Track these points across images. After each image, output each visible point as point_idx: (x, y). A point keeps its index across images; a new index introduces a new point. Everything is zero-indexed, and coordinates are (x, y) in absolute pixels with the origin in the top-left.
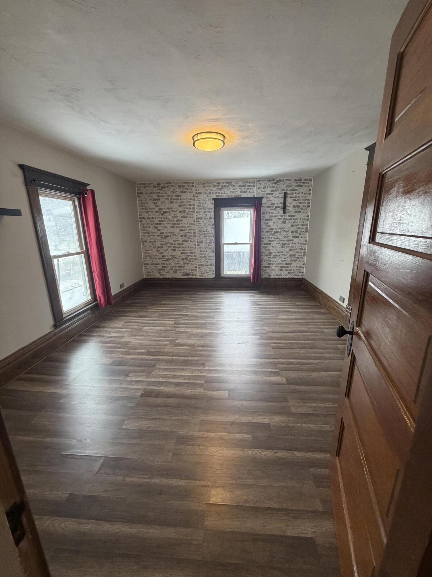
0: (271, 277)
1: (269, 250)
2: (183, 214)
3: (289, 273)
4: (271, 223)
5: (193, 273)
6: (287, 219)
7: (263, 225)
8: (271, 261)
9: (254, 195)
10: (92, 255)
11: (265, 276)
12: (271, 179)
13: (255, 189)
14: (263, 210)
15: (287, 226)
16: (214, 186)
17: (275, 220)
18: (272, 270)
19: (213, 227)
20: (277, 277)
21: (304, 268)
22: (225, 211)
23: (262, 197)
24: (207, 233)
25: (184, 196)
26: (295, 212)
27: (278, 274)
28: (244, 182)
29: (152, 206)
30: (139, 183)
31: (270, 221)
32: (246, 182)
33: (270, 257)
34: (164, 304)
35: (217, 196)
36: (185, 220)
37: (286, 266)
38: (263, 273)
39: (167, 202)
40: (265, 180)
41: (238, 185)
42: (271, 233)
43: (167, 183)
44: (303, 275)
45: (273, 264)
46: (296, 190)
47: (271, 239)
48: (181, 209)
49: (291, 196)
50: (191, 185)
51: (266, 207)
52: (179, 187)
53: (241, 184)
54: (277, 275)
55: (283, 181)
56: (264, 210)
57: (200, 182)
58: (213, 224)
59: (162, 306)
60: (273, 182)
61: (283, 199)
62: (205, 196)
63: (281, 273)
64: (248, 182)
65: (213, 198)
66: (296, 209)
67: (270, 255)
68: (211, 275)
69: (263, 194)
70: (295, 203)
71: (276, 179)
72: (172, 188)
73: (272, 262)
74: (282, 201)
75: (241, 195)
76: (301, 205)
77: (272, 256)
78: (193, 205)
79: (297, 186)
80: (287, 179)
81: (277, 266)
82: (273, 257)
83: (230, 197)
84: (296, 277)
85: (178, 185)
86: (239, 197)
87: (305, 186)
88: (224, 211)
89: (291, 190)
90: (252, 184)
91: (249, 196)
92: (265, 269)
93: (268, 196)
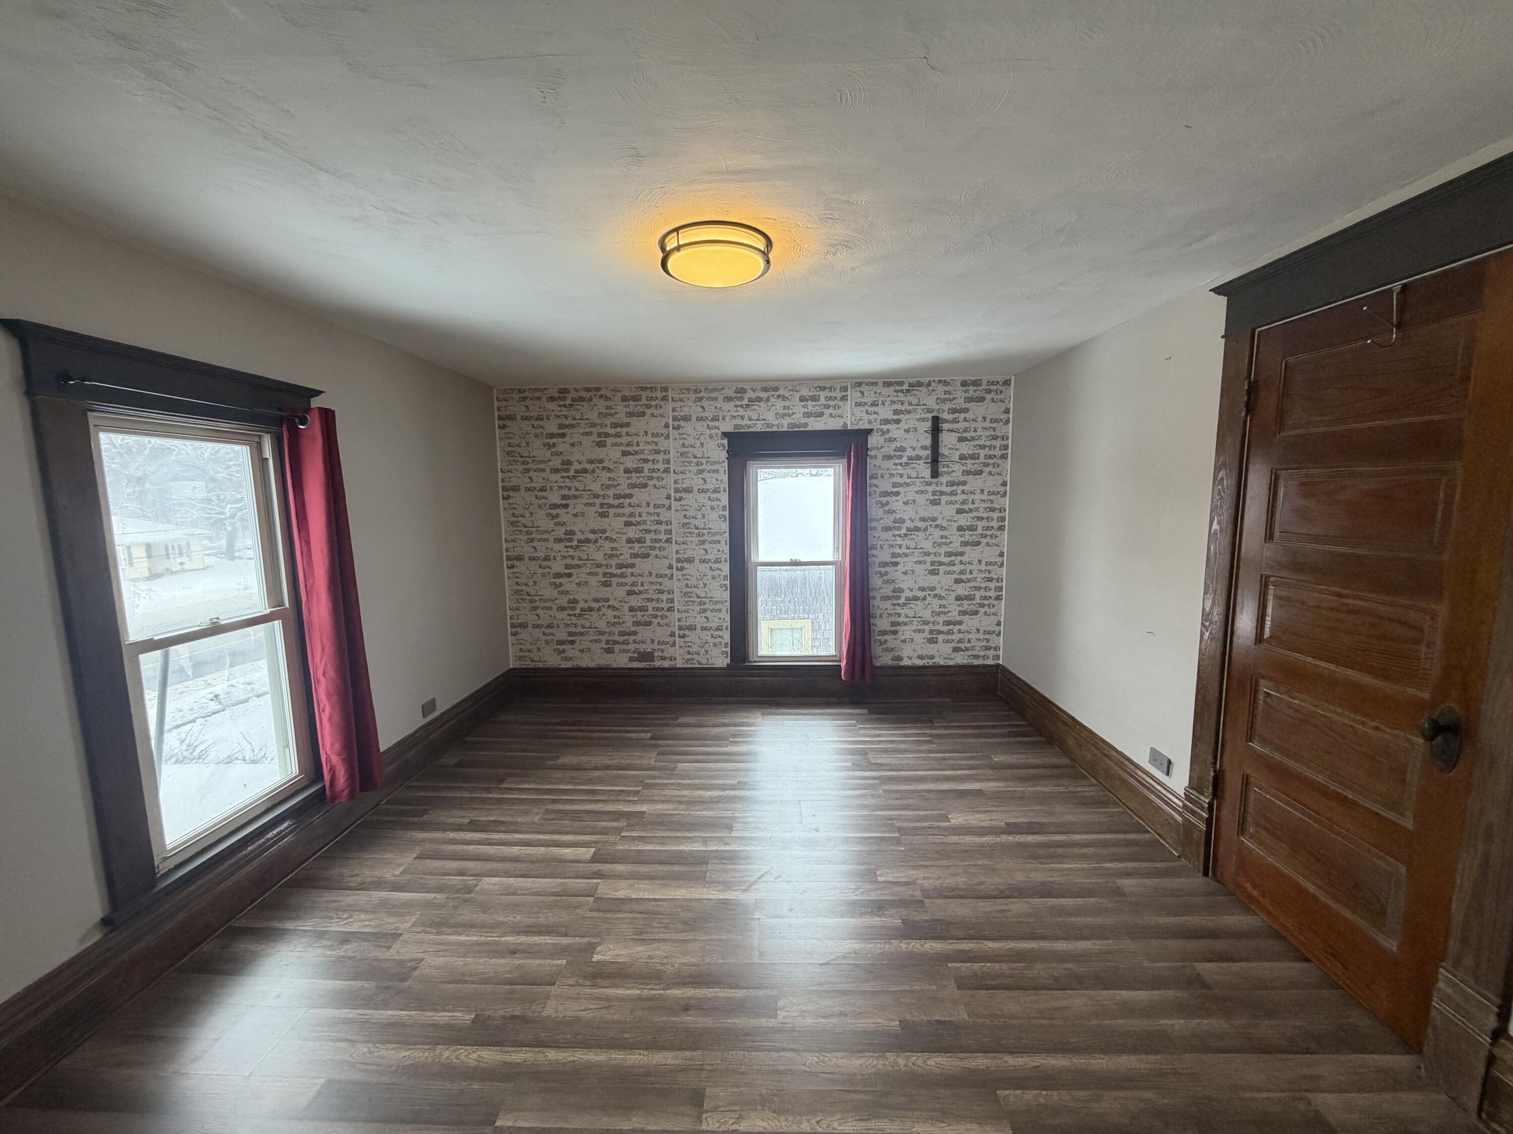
0: (902, 663)
1: (893, 581)
2: (635, 478)
3: (956, 650)
4: (896, 504)
5: (662, 651)
6: (942, 493)
7: (874, 511)
8: (899, 615)
9: (845, 424)
10: (311, 623)
11: (883, 659)
12: (893, 380)
13: (848, 407)
14: (872, 466)
15: (945, 511)
16: (728, 399)
17: (909, 493)
18: (904, 641)
19: (724, 516)
20: (919, 663)
21: (999, 634)
22: (760, 468)
23: (869, 432)
24: (705, 532)
25: (638, 425)
26: (968, 473)
27: (924, 652)
28: (815, 388)
29: (541, 453)
30: (505, 390)
31: (895, 498)
32: (820, 387)
33: (895, 602)
34: (564, 768)
35: (736, 426)
36: (640, 496)
37: (946, 628)
38: (877, 650)
39: (587, 441)
40: (876, 384)
41: (798, 395)
42: (897, 533)
43: (588, 390)
44: (997, 657)
45: (905, 624)
46: (966, 410)
47: (898, 550)
48: (630, 462)
49: (951, 426)
50: (659, 394)
51: (880, 457)
52: (624, 399)
53: (805, 392)
54: (920, 657)
55: (929, 384)
56: (875, 466)
57: (687, 386)
58: (724, 507)
59: (558, 774)
60: (898, 388)
61: (929, 436)
62: (701, 427)
63: (931, 649)
64: (825, 388)
65: (723, 433)
66: (970, 465)
67: (899, 598)
68: (720, 659)
69: (870, 422)
70: (966, 448)
71: (907, 381)
72: (602, 404)
73: (902, 619)
74: (928, 441)
75: (806, 425)
76: (982, 453)
77: (902, 601)
78: (667, 452)
79: (969, 400)
80: (940, 381)
81: (919, 631)
82: (905, 604)
83: (775, 429)
84: (976, 662)
85: (619, 395)
86: (802, 429)
87: (993, 399)
88: (757, 468)
89: (953, 411)
90: (838, 394)
91: (830, 428)
92: (883, 638)
93: (885, 428)
